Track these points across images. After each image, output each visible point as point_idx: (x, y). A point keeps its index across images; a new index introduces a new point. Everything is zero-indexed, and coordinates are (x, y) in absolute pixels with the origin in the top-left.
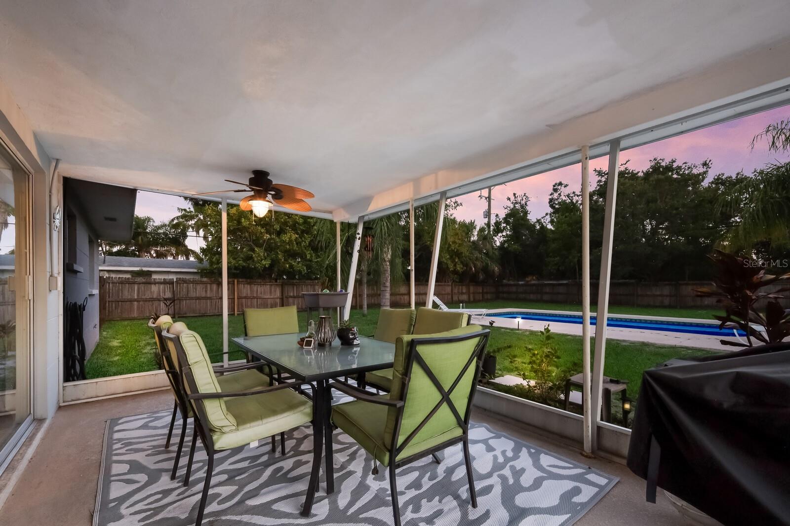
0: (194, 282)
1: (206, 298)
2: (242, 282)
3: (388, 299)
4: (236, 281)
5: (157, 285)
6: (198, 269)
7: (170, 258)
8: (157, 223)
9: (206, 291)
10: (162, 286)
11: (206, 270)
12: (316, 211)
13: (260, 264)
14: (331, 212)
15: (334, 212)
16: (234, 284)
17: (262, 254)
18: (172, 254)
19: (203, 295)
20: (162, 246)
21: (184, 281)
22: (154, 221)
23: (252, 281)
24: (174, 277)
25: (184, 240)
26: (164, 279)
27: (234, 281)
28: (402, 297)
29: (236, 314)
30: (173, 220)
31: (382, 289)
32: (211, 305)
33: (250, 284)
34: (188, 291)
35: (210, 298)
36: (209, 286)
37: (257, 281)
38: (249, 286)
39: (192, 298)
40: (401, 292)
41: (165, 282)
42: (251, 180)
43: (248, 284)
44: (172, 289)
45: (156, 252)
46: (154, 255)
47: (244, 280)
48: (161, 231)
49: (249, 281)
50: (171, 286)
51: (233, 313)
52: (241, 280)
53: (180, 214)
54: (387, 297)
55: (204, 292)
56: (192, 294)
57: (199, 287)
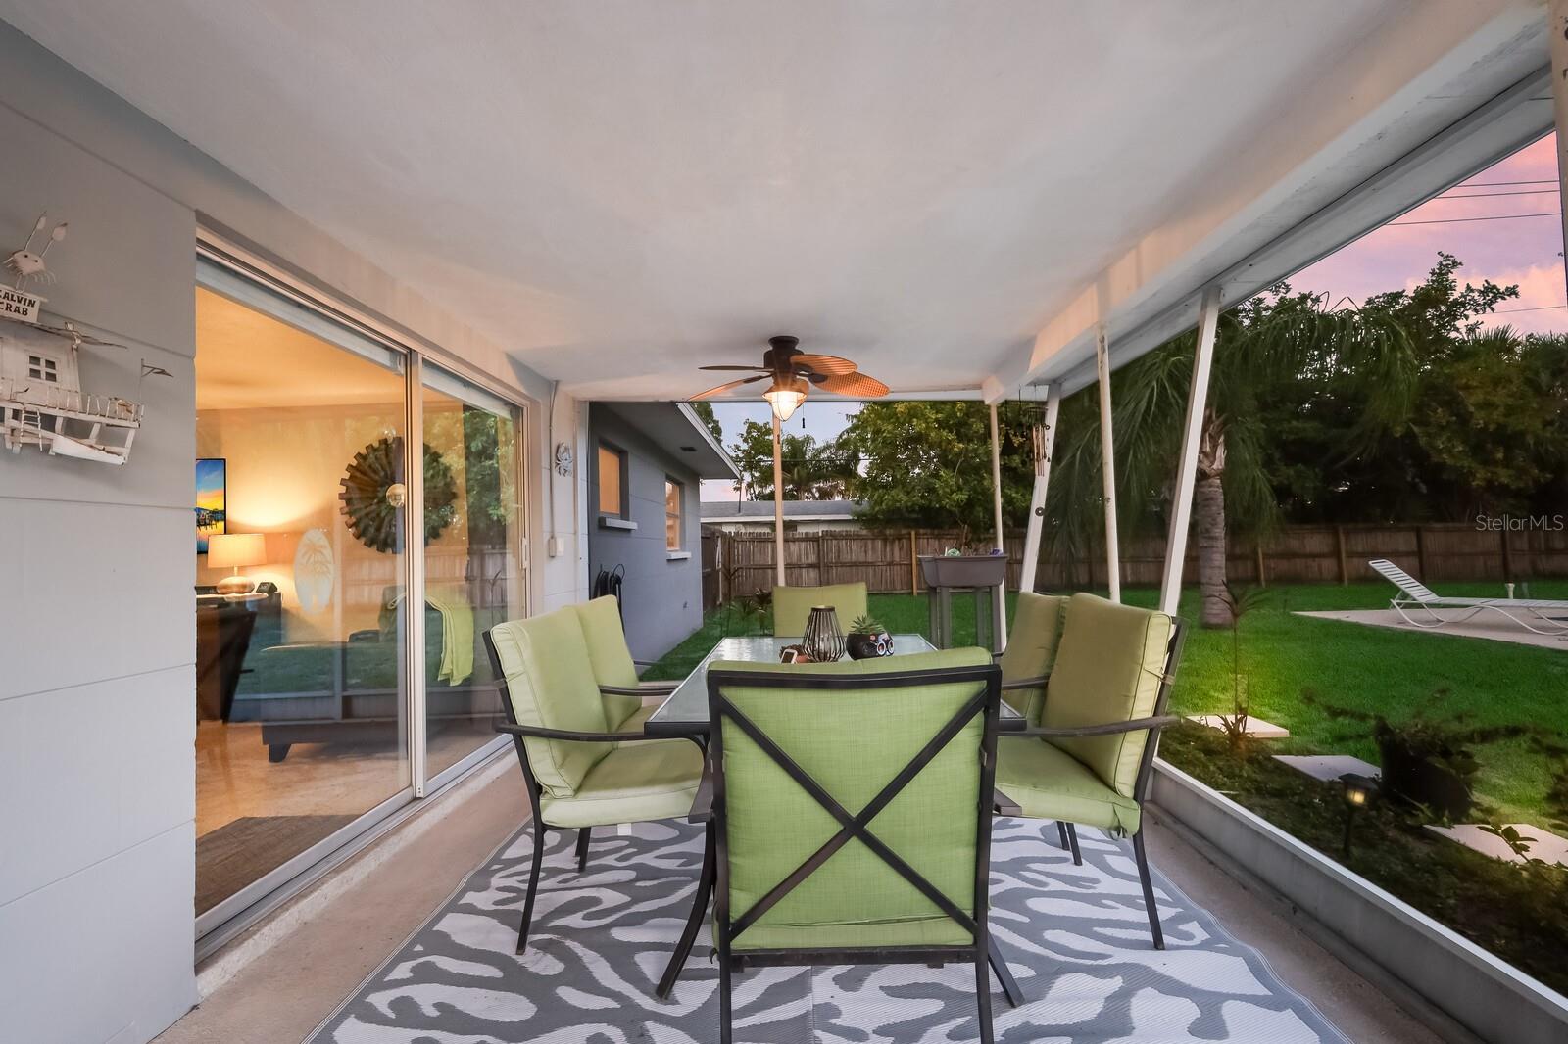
0: (848, 537)
1: (866, 564)
2: (924, 534)
3: (1220, 568)
4: (913, 533)
5: (797, 543)
6: (854, 513)
7: (838, 498)
8: (820, 444)
9: (866, 552)
10: (803, 544)
11: (865, 515)
12: (945, 390)
13: (948, 499)
14: (978, 387)
15: (984, 387)
16: (910, 539)
17: (952, 482)
18: (840, 492)
19: (862, 559)
20: (826, 480)
21: (833, 536)
22: (814, 442)
23: (942, 532)
24: (820, 530)
25: (856, 468)
26: (806, 533)
27: (910, 534)
28: (1314, 564)
29: (915, 594)
30: (841, 436)
31: (1201, 545)
32: (875, 575)
33: (938, 537)
34: (839, 552)
35: (872, 564)
36: (870, 542)
37: (950, 531)
38: (937, 542)
39: (843, 565)
40: (1308, 550)
41: (807, 538)
42: (768, 357)
43: (935, 538)
44: (816, 548)
45: (819, 489)
46: (817, 495)
47: (929, 531)
48: (824, 456)
49: (936, 532)
50: (816, 543)
51: (910, 591)
52: (922, 531)
53: (849, 425)
54: (1217, 563)
55: (863, 554)
56: (846, 558)
57: (854, 545)
